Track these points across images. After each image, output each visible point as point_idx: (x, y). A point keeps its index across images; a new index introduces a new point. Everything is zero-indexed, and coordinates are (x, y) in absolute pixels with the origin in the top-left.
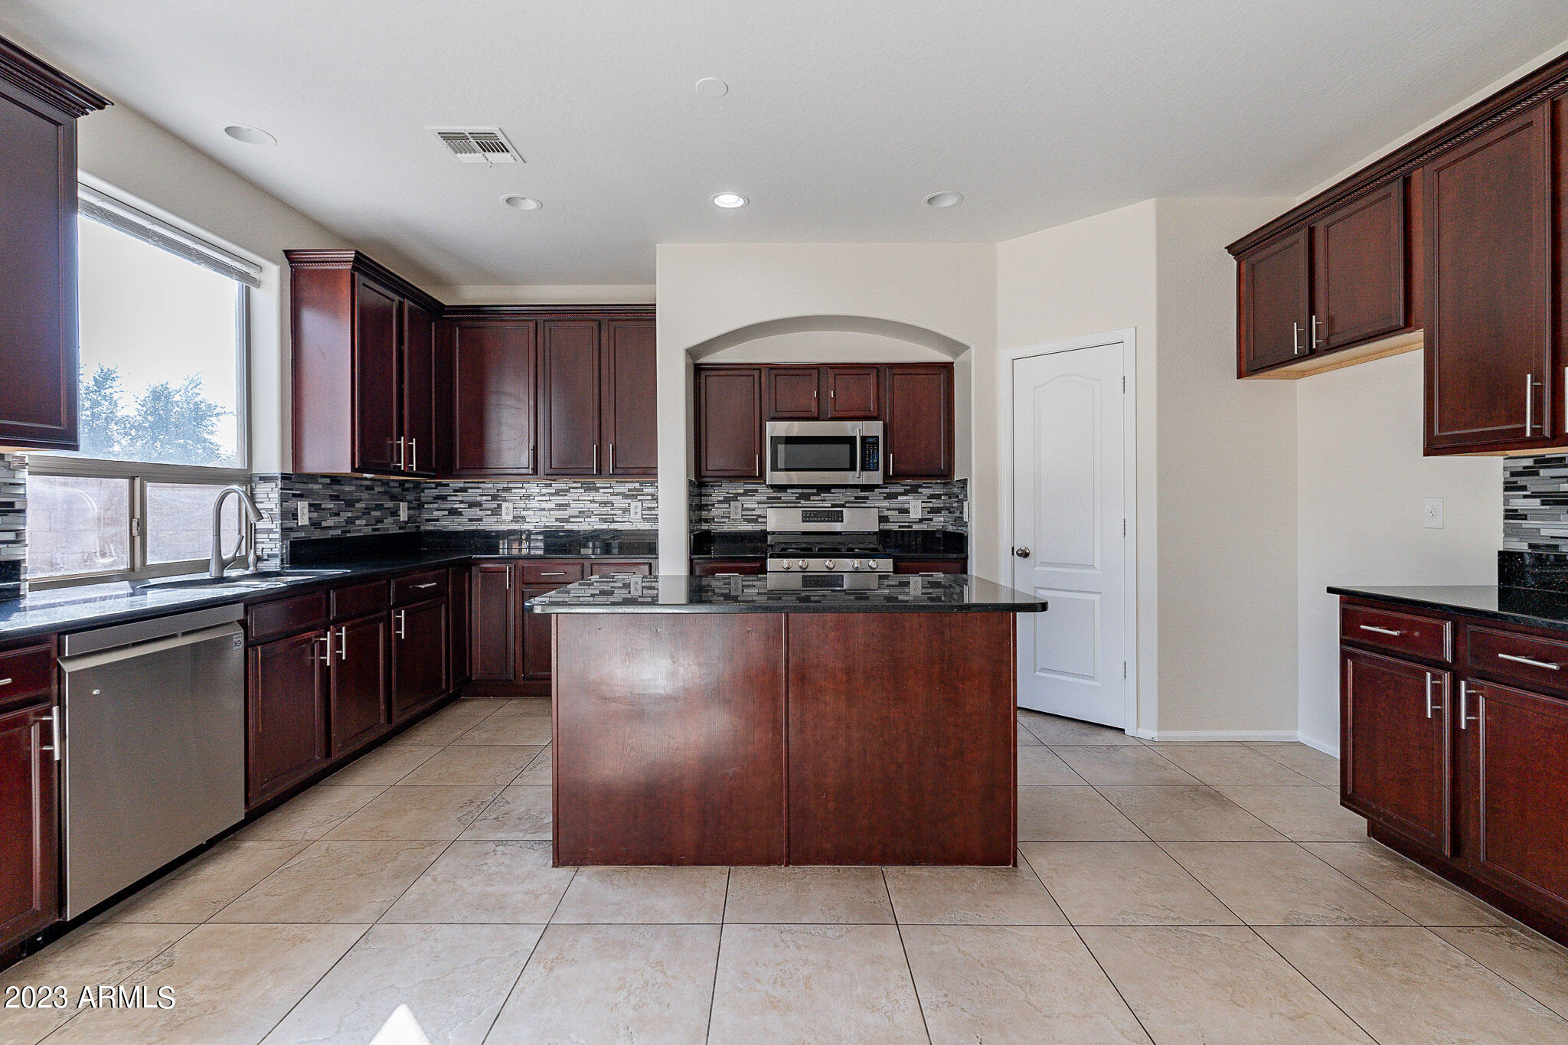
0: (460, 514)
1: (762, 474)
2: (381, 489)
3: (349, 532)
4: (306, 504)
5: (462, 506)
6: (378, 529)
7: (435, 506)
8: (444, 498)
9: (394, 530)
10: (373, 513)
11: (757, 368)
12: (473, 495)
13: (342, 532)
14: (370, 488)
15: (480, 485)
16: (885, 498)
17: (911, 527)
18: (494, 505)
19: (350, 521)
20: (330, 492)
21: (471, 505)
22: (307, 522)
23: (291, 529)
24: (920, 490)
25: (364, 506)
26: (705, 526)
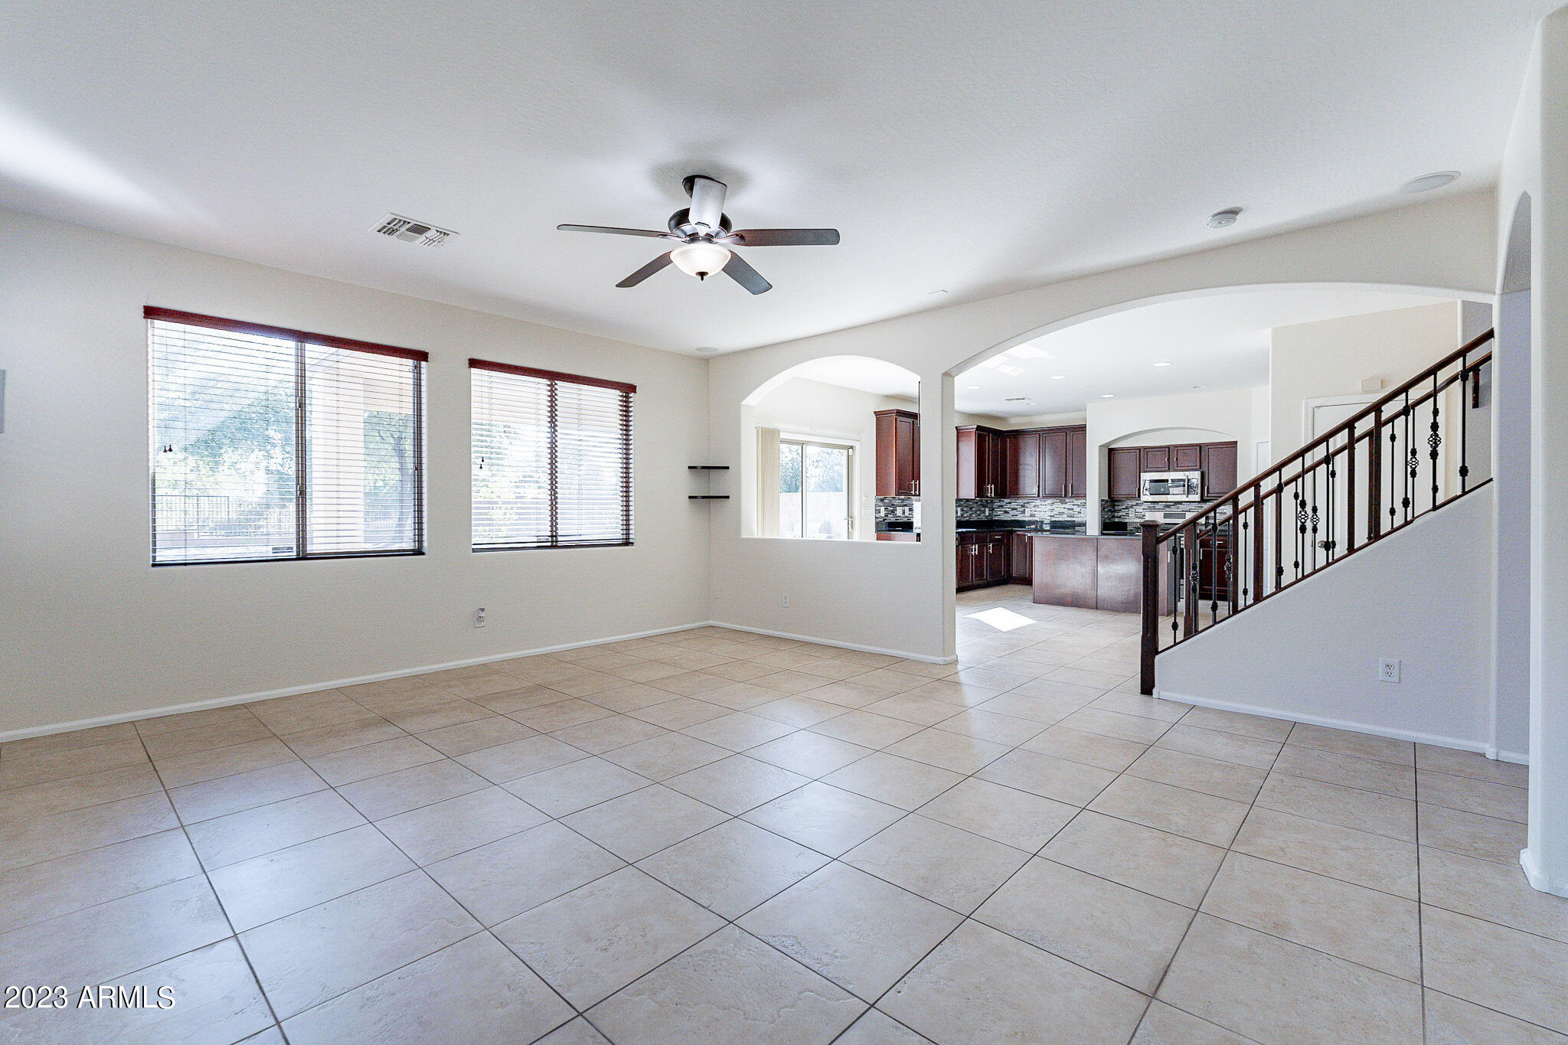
0: (1009, 513)
1: (1139, 496)
3: (972, 518)
5: (1010, 509)
7: (999, 509)
8: (1002, 506)
9: (984, 519)
10: (979, 512)
11: (1139, 449)
12: (1013, 505)
14: (977, 503)
15: (1017, 501)
18: (1022, 509)
19: (971, 515)
20: (967, 505)
21: (1013, 509)
25: (976, 509)
26: (1117, 520)
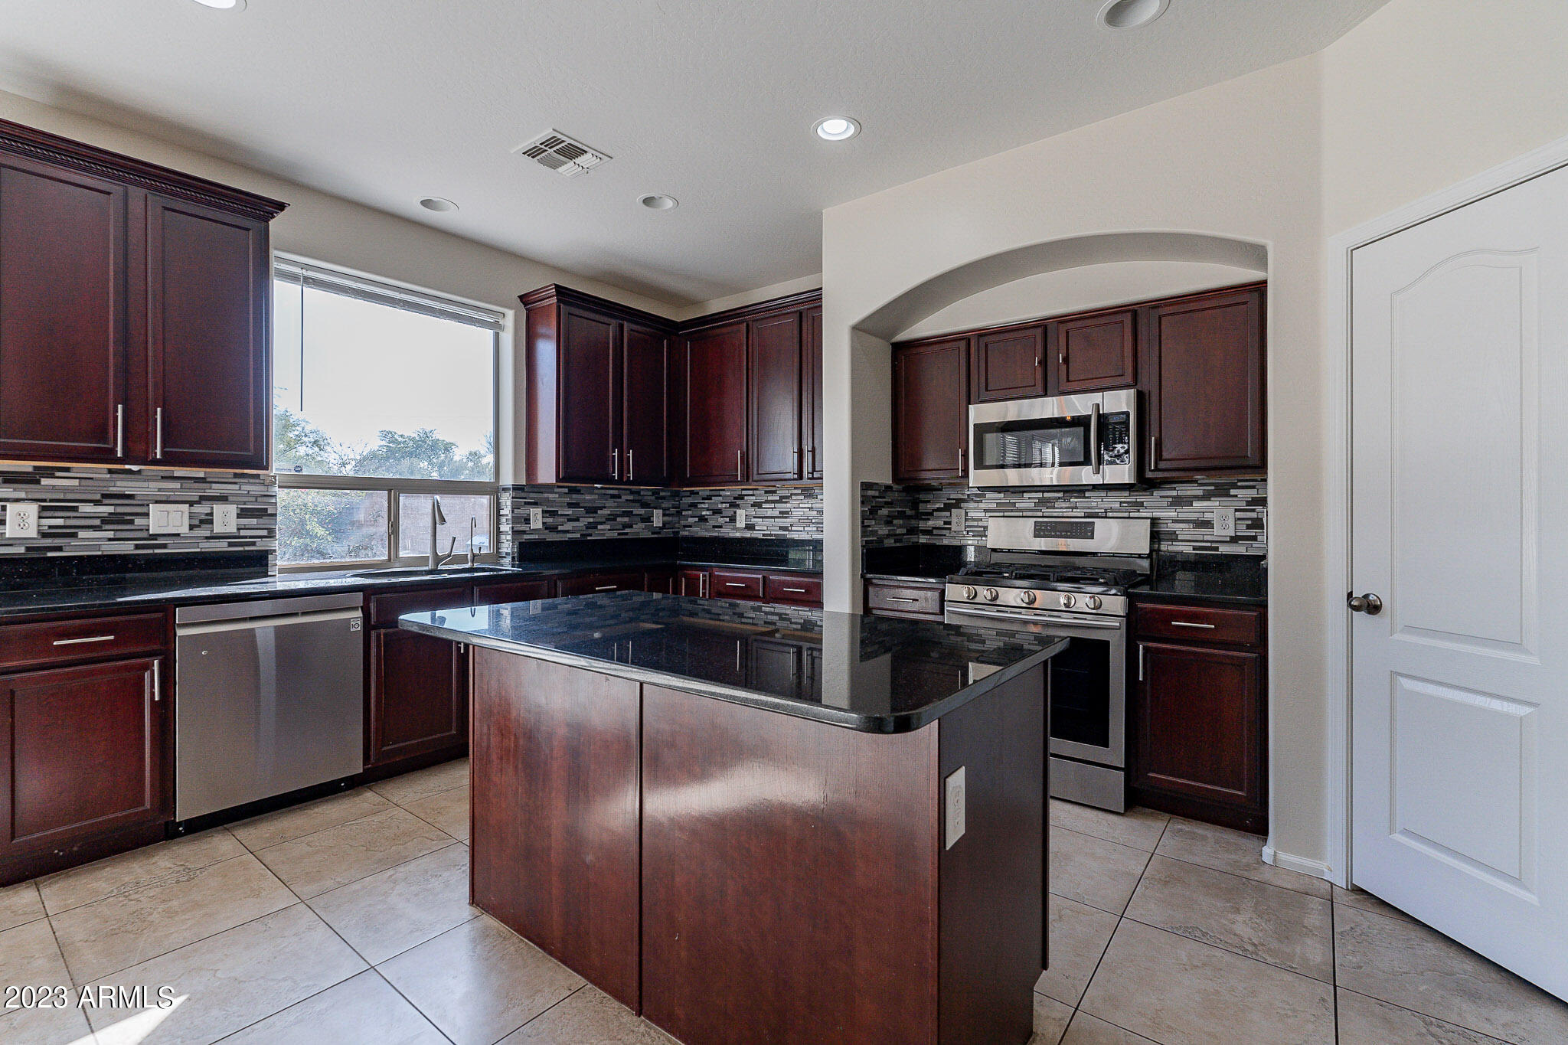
0: (706, 520)
1: (966, 474)
2: (631, 497)
3: (591, 535)
4: (539, 510)
5: (708, 513)
6: (627, 534)
7: (690, 512)
8: (694, 505)
9: (648, 535)
10: (619, 519)
11: (965, 337)
12: (718, 502)
13: (581, 535)
15: (721, 493)
16: (1172, 504)
17: (1217, 549)
18: (730, 512)
19: (592, 526)
20: (567, 500)
21: (715, 512)
22: (540, 526)
23: (524, 532)
24: (1233, 492)
25: (609, 512)
26: (923, 539)
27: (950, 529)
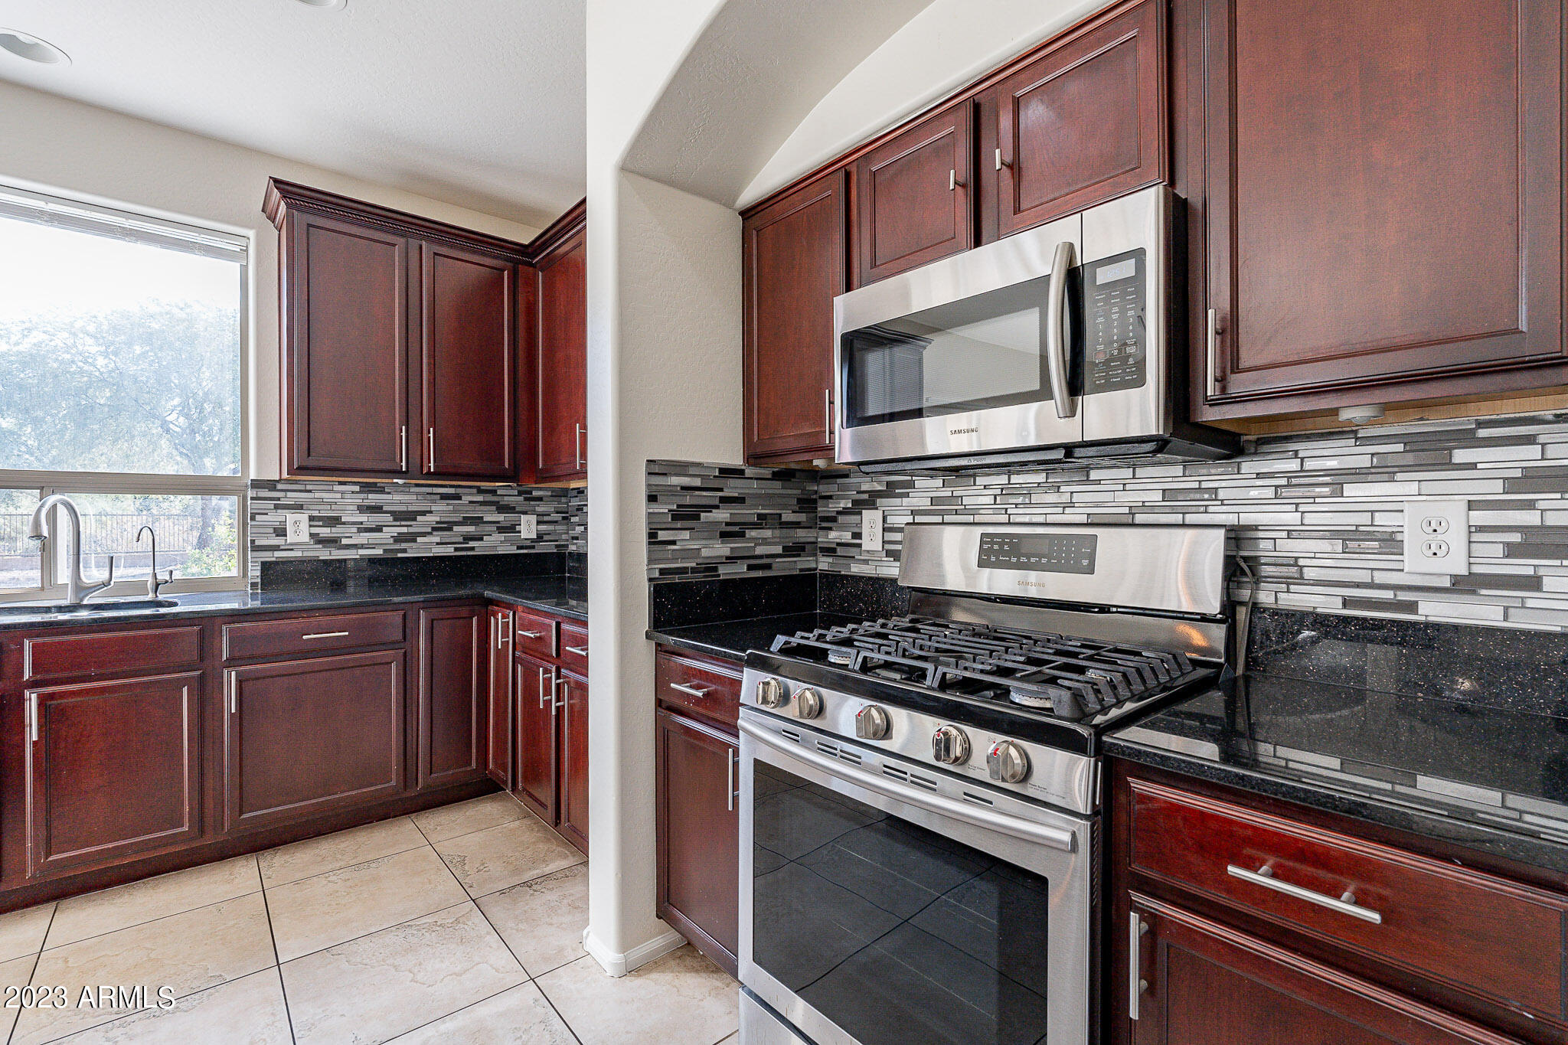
1: (832, 440)
2: (479, 498)
3: (404, 551)
4: (303, 517)
6: (473, 549)
9: (510, 550)
11: (836, 170)
13: (386, 551)
16: (1290, 493)
17: (1412, 607)
19: (407, 538)
22: (305, 537)
23: (269, 548)
24: (1460, 456)
26: (824, 564)
27: (859, 546)
